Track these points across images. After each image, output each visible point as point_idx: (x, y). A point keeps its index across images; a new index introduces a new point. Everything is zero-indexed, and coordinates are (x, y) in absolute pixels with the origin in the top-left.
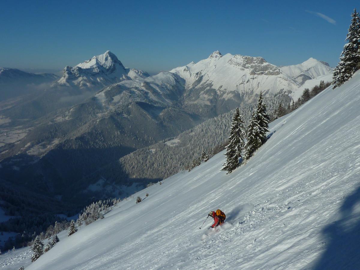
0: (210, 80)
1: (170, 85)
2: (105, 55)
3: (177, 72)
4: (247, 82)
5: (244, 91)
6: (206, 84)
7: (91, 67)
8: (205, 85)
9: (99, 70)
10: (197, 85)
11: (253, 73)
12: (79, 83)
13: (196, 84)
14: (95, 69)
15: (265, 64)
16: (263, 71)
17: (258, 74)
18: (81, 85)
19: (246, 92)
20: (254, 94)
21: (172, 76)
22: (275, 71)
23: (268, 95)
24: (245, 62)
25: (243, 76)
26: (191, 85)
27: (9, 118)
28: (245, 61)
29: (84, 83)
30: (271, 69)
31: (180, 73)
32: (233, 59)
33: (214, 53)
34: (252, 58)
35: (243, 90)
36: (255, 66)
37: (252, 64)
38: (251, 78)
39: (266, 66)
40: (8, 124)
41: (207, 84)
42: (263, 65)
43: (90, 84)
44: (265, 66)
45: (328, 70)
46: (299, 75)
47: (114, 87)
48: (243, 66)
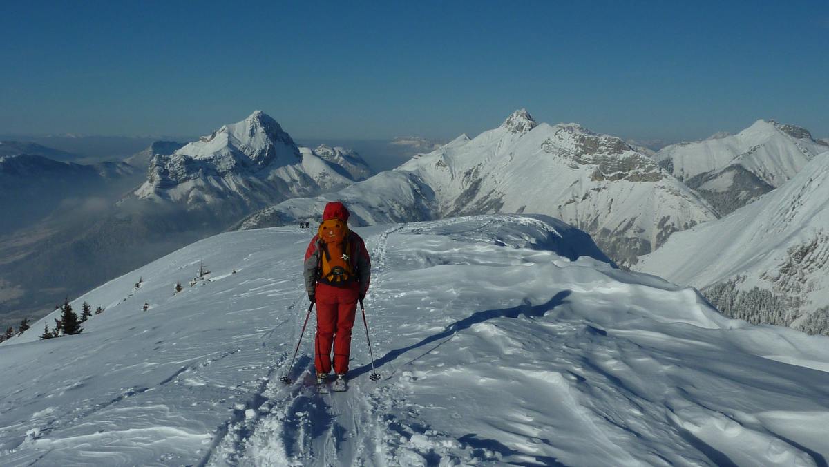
0: (498, 190)
1: (401, 205)
2: (249, 122)
3: (420, 170)
4: (584, 198)
5: (577, 220)
6: (487, 201)
7: (214, 153)
8: (485, 203)
9: (234, 162)
10: (468, 201)
11: (597, 176)
12: (186, 197)
13: (464, 202)
14: (226, 159)
15: (627, 154)
16: (622, 170)
17: (611, 179)
18: (190, 201)
19: (581, 222)
20: (600, 228)
21: (407, 182)
22: (651, 172)
23: (632, 231)
24: (580, 149)
25: (575, 182)
26: (453, 201)
27: (19, 286)
28: (581, 146)
29: (197, 194)
30: (641, 167)
31: (428, 171)
32: (553, 139)
33: (515, 114)
34: (597, 139)
35: (574, 218)
36: (604, 160)
37: (596, 154)
38: (594, 189)
39: (630, 159)
40: (17, 302)
41: (491, 202)
42: (621, 157)
43: (212, 196)
44: (628, 158)
45: (802, 150)
46: (727, 166)
47: (265, 218)
48: (574, 159)
